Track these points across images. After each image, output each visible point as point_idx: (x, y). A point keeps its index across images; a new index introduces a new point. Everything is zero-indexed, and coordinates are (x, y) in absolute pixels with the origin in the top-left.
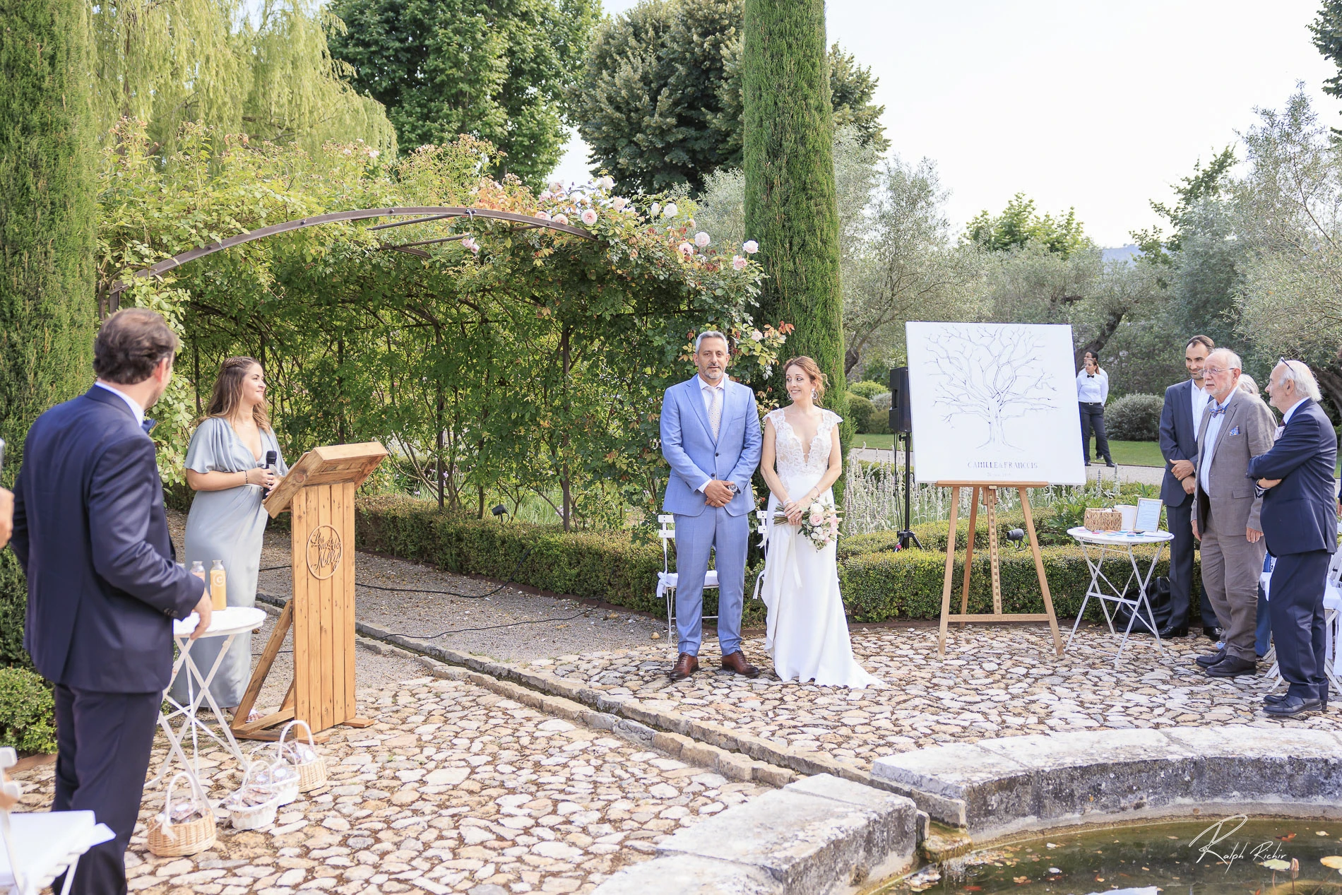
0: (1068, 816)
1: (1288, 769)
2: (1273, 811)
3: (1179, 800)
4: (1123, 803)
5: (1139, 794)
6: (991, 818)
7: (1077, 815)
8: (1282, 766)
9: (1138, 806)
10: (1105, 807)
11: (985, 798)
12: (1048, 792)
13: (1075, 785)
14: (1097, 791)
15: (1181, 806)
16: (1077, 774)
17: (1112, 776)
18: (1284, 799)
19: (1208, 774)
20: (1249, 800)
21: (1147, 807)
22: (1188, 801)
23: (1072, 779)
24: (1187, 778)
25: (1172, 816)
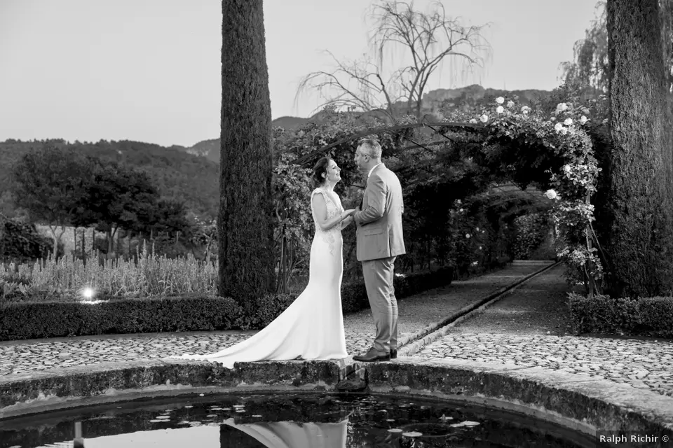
0: (425, 390)
1: (522, 385)
2: (516, 409)
3: (479, 395)
4: (452, 390)
5: (460, 387)
6: (385, 382)
7: (429, 391)
8: (520, 384)
9: (459, 393)
10: (443, 390)
11: (381, 371)
12: (415, 376)
13: (430, 376)
14: (440, 380)
15: (480, 398)
16: (431, 370)
17: (448, 375)
18: (521, 403)
19: (491, 383)
20: (507, 401)
21: (463, 395)
22: (482, 396)
23: (428, 373)
24: (482, 383)
25: (475, 402)
